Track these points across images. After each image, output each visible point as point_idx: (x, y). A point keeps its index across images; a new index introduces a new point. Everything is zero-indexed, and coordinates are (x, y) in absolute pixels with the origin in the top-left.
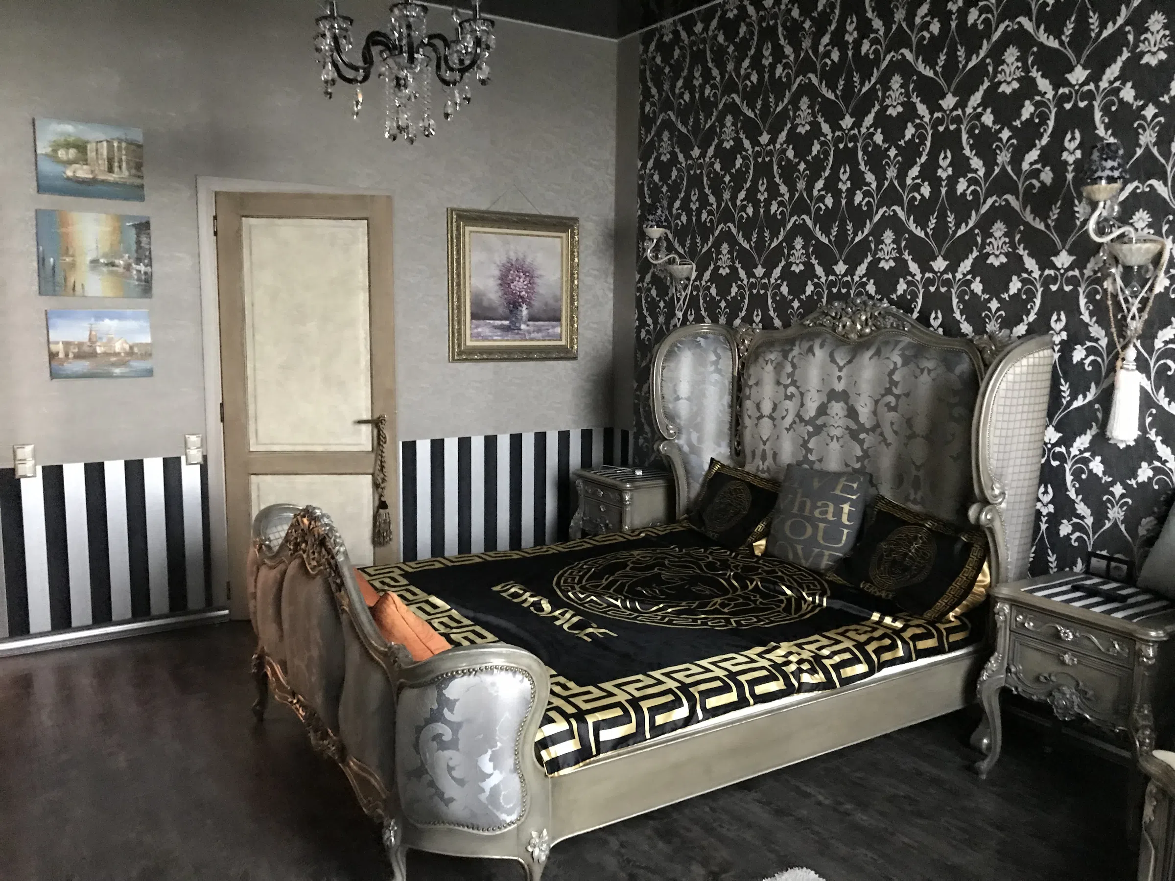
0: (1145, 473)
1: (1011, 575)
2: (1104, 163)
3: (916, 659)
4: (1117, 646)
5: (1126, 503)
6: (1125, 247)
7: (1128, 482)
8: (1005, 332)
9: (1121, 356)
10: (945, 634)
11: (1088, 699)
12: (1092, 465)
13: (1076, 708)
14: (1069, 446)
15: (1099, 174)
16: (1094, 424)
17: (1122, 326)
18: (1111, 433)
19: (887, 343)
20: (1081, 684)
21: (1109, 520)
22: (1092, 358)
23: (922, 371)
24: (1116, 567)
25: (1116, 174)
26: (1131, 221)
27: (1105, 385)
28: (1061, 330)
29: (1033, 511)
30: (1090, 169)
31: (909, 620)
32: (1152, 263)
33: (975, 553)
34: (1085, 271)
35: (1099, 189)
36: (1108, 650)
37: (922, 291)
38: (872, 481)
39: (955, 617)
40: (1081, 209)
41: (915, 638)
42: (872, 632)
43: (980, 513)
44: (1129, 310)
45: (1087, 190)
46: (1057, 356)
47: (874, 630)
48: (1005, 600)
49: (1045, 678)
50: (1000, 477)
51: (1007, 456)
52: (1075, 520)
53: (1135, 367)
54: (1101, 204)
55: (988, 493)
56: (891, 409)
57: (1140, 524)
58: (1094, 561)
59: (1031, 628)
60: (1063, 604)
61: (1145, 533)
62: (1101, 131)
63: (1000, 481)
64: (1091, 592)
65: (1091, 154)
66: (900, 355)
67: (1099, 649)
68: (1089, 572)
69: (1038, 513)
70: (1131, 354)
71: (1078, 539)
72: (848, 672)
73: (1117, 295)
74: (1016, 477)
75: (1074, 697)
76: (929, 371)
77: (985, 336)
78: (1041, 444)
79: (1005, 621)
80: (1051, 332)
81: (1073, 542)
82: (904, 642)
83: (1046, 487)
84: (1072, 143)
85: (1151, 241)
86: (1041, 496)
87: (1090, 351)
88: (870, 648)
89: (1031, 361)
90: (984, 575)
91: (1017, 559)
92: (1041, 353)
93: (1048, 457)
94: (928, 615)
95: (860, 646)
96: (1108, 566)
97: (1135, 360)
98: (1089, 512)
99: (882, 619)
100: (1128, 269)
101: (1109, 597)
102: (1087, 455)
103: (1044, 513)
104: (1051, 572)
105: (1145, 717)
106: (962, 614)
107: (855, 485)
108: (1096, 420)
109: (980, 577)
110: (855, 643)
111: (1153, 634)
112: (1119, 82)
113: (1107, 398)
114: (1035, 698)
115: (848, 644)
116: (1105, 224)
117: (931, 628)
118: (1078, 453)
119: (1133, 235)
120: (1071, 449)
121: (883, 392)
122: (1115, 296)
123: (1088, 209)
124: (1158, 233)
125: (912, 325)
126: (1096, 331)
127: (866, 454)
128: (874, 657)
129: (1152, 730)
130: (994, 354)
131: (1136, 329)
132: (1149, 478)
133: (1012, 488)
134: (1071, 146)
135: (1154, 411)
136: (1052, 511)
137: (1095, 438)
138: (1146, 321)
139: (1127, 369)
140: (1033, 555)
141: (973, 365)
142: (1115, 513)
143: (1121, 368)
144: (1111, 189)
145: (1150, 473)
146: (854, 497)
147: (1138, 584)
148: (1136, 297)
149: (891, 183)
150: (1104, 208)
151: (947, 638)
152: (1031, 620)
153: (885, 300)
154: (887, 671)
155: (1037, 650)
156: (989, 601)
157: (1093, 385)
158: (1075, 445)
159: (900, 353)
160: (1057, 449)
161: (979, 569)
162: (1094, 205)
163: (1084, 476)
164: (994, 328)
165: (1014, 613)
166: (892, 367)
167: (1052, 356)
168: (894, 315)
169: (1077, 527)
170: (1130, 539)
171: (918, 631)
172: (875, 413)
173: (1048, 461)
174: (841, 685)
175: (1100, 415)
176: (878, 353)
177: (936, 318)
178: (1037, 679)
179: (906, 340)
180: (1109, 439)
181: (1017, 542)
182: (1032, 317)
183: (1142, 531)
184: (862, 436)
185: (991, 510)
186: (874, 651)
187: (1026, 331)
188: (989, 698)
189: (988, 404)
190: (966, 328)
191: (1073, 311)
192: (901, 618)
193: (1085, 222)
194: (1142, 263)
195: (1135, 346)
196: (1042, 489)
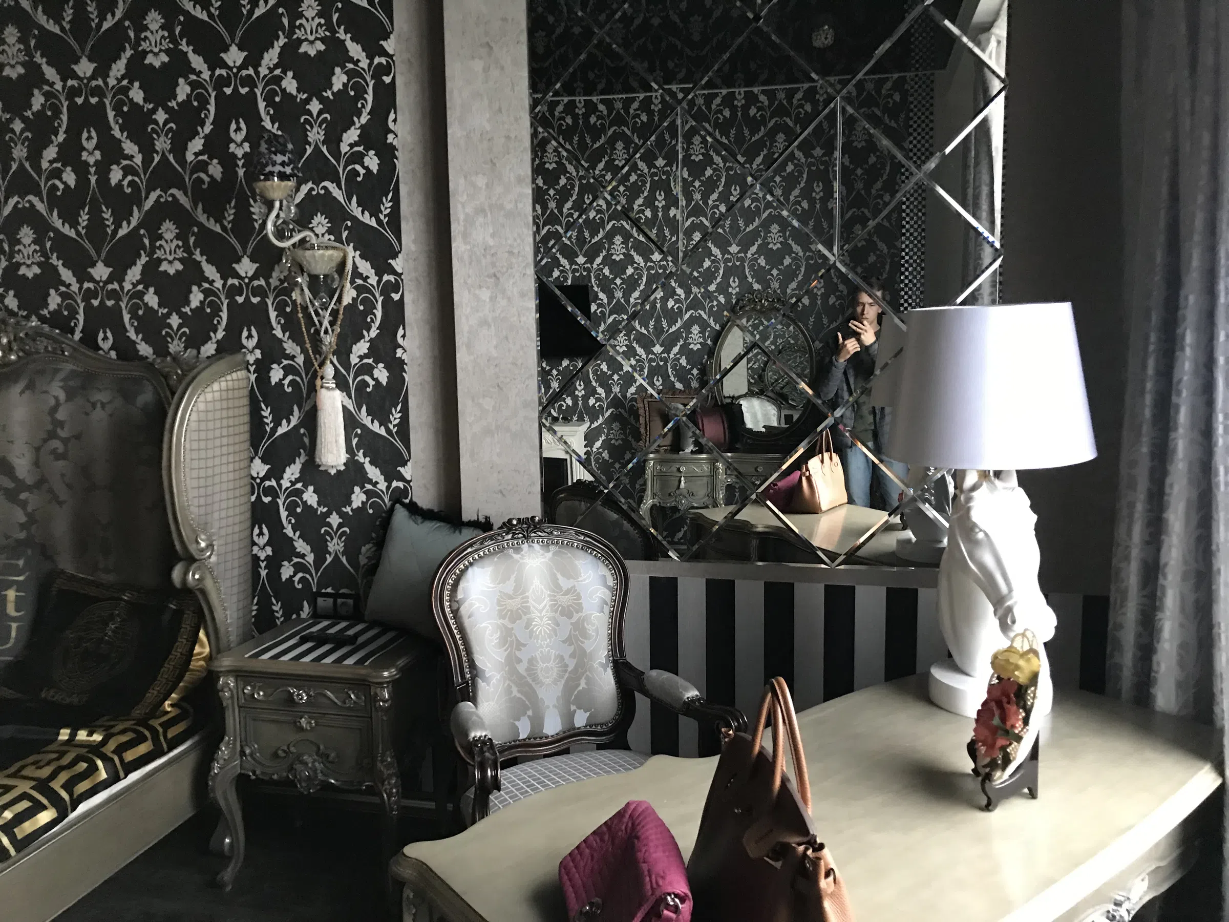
0: (358, 498)
1: (233, 638)
2: (273, 156)
3: (126, 777)
4: (352, 696)
5: (344, 532)
6: (308, 253)
7: (344, 509)
8: (191, 352)
9: (320, 374)
10: (161, 730)
11: (332, 762)
12: (305, 497)
13: (320, 776)
14: (279, 478)
15: (269, 168)
16: (302, 451)
17: (316, 341)
18: (320, 459)
19: (41, 372)
20: (322, 747)
21: (330, 554)
22: (290, 378)
23: (94, 406)
24: (343, 603)
25: (288, 170)
26: (311, 226)
27: (307, 407)
28: (254, 348)
29: (249, 558)
30: (259, 162)
31: (113, 726)
32: (336, 271)
33: (188, 620)
34: (271, 280)
35: (272, 185)
36: (345, 703)
37: (82, 305)
38: (45, 551)
39: (172, 705)
40: (256, 209)
41: (121, 750)
42: (58, 759)
43: (186, 573)
44: (321, 324)
45: (260, 186)
46: (253, 377)
47: (62, 754)
48: (229, 672)
49: (284, 751)
50: (205, 527)
51: (209, 501)
52: (296, 560)
53: (334, 386)
54: (277, 204)
55: (192, 548)
56: (58, 457)
57: (360, 553)
58: (320, 601)
59: (260, 698)
60: (292, 662)
61: (366, 561)
62: (267, 124)
63: (205, 531)
64: (320, 640)
65: (259, 145)
66: (62, 387)
67: (336, 703)
68: (316, 616)
69: (256, 559)
70: (329, 371)
71: (302, 580)
72: (28, 827)
73: (307, 307)
74: (224, 523)
75: (317, 764)
76: (103, 405)
77: (169, 358)
78: (248, 480)
79: (232, 697)
80: (244, 350)
81: (296, 584)
82: (105, 759)
83: (260, 528)
84: (238, 133)
85: (334, 248)
86: (256, 538)
87: (288, 370)
88: (56, 785)
89: (224, 384)
90: (202, 646)
91: (238, 618)
92: (234, 375)
93: (259, 493)
94: (137, 712)
95: (43, 786)
96: (335, 602)
97: (334, 378)
98: (309, 548)
99: (73, 735)
100: (314, 280)
101: (339, 642)
102: (299, 485)
103: (262, 558)
104: (278, 623)
105: (389, 765)
106: (182, 699)
107: (21, 563)
108: (304, 446)
109: (197, 649)
110: (33, 783)
111: (386, 674)
112: (280, 70)
113: (311, 420)
114: (275, 777)
115: (24, 787)
116: (284, 226)
117: (142, 729)
118: (289, 485)
119: (314, 240)
120: (282, 482)
121: (45, 436)
122: (305, 309)
123: (264, 210)
124: (339, 239)
125: (75, 349)
126: (290, 347)
127: (32, 519)
128: (64, 794)
129: (397, 777)
130: (180, 379)
131: (330, 343)
132: (363, 503)
133: (220, 537)
134: (239, 137)
135: (359, 431)
136: (271, 553)
137: (304, 466)
138: (339, 335)
139: (328, 388)
140: (255, 608)
141: (159, 394)
142: (335, 546)
143: (322, 387)
144: (286, 186)
145: (363, 497)
146: (21, 578)
147: (366, 618)
148: (327, 309)
149: (21, 165)
150: (281, 209)
151: (165, 737)
152: (260, 689)
153: (34, 318)
154: (83, 808)
155: (273, 721)
156: (211, 677)
157: (296, 408)
158: (286, 476)
159: (61, 384)
160: (267, 483)
161: (195, 640)
162: (270, 205)
163: (299, 510)
164: (178, 349)
165: (241, 684)
166: (52, 402)
167: (249, 378)
168: (48, 337)
169: (299, 568)
170: (352, 570)
171: (124, 738)
172: (37, 464)
173: (259, 497)
174: (18, 850)
175: (306, 440)
176: (31, 386)
177: (105, 338)
178: (275, 755)
179: (69, 367)
180: (319, 466)
181: (235, 598)
182: (220, 334)
183: (363, 560)
184: (23, 496)
185: (199, 568)
186: (63, 787)
187: (216, 350)
188: (225, 793)
189: (179, 439)
190: (145, 349)
191: (265, 327)
192: (101, 726)
193: (264, 224)
194: (326, 272)
195: (332, 362)
196: (256, 531)
